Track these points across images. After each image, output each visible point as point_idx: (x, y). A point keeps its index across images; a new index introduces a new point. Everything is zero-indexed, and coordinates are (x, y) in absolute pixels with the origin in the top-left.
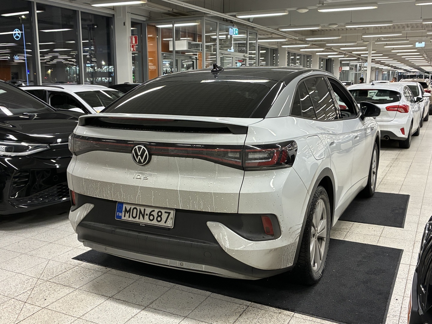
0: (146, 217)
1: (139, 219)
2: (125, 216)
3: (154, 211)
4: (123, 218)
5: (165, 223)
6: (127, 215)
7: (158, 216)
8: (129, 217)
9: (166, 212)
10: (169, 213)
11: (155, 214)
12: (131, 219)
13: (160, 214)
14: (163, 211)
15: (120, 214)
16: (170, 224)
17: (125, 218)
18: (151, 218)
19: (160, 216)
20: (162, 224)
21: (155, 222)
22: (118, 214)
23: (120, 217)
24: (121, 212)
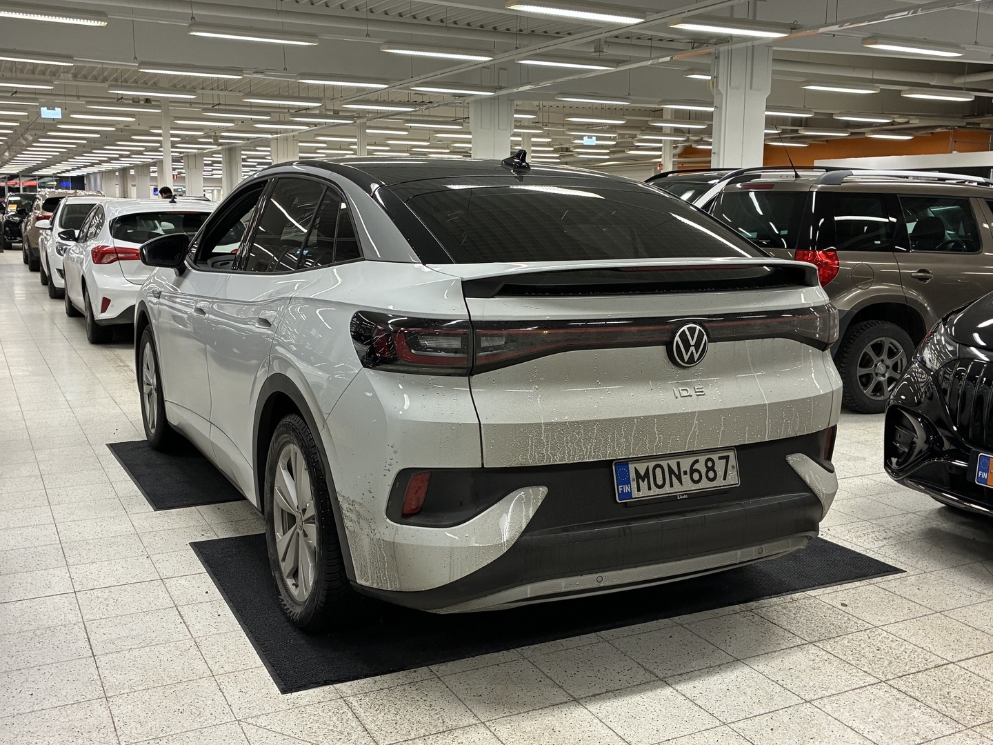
0: (686, 478)
1: (672, 485)
2: (639, 490)
3: (697, 461)
4: (635, 494)
5: (725, 479)
6: (644, 485)
7: (709, 469)
8: (650, 489)
9: (720, 458)
10: (727, 458)
11: (701, 466)
12: (655, 491)
13: (710, 464)
14: (715, 457)
15: (627, 488)
16: (733, 479)
17: (641, 494)
18: (696, 476)
19: (712, 469)
20: (719, 483)
21: (705, 484)
22: (620, 489)
23: (629, 495)
24: (628, 482)
